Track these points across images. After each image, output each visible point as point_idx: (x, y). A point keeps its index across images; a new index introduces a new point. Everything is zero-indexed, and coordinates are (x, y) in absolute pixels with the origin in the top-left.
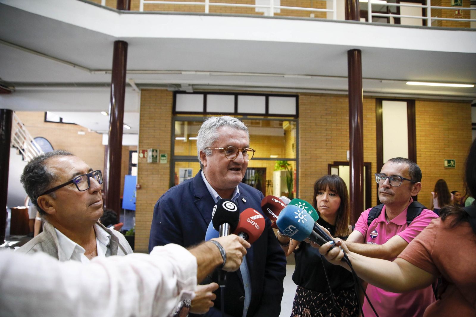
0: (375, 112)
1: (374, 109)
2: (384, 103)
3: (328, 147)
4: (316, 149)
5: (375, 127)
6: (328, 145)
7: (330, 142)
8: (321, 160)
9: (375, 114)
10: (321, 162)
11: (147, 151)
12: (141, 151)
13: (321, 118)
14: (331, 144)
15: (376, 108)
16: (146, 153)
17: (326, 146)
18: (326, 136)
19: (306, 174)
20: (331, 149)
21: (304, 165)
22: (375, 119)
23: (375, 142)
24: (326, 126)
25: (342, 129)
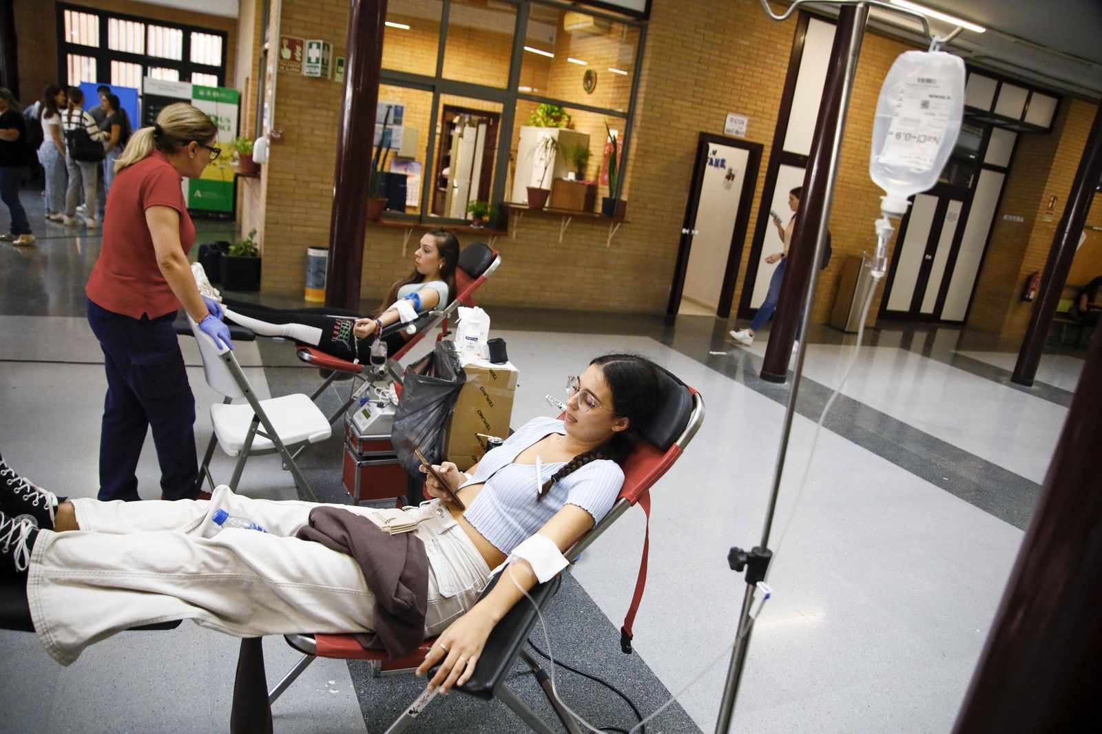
0: (792, 39)
1: (792, 33)
2: (813, 23)
3: (694, 100)
4: (673, 99)
5: (785, 71)
6: (696, 95)
7: (701, 90)
8: (678, 125)
9: (791, 44)
10: (679, 129)
11: (301, 44)
12: (286, 42)
13: (695, 31)
14: (703, 93)
15: (796, 31)
16: (298, 48)
17: (693, 96)
18: (697, 74)
19: (646, 151)
20: (701, 104)
21: (646, 132)
22: (788, 55)
23: (779, 103)
24: (700, 51)
25: (728, 64)
